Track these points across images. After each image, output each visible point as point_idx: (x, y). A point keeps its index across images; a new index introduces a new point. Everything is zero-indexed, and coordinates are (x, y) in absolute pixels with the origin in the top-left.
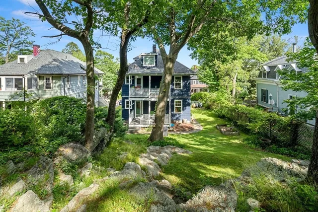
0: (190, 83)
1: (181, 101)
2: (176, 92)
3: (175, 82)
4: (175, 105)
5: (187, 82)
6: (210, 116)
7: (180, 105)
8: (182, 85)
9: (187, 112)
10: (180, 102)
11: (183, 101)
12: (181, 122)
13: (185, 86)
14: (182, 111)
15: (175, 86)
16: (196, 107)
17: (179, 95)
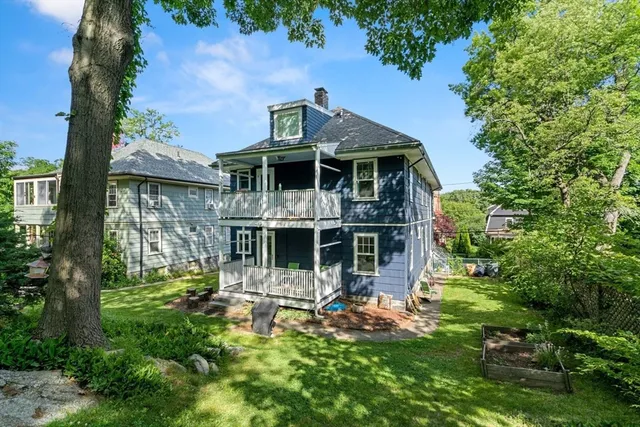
0: (402, 178)
1: (375, 236)
2: (360, 209)
3: (355, 180)
4: (356, 249)
5: (394, 177)
6: (492, 297)
7: (372, 251)
8: (376, 186)
9: (392, 273)
10: (372, 240)
11: (380, 239)
12: (373, 300)
13: (387, 191)
14: (377, 270)
15: (355, 192)
16: (477, 275)
17: (369, 218)
